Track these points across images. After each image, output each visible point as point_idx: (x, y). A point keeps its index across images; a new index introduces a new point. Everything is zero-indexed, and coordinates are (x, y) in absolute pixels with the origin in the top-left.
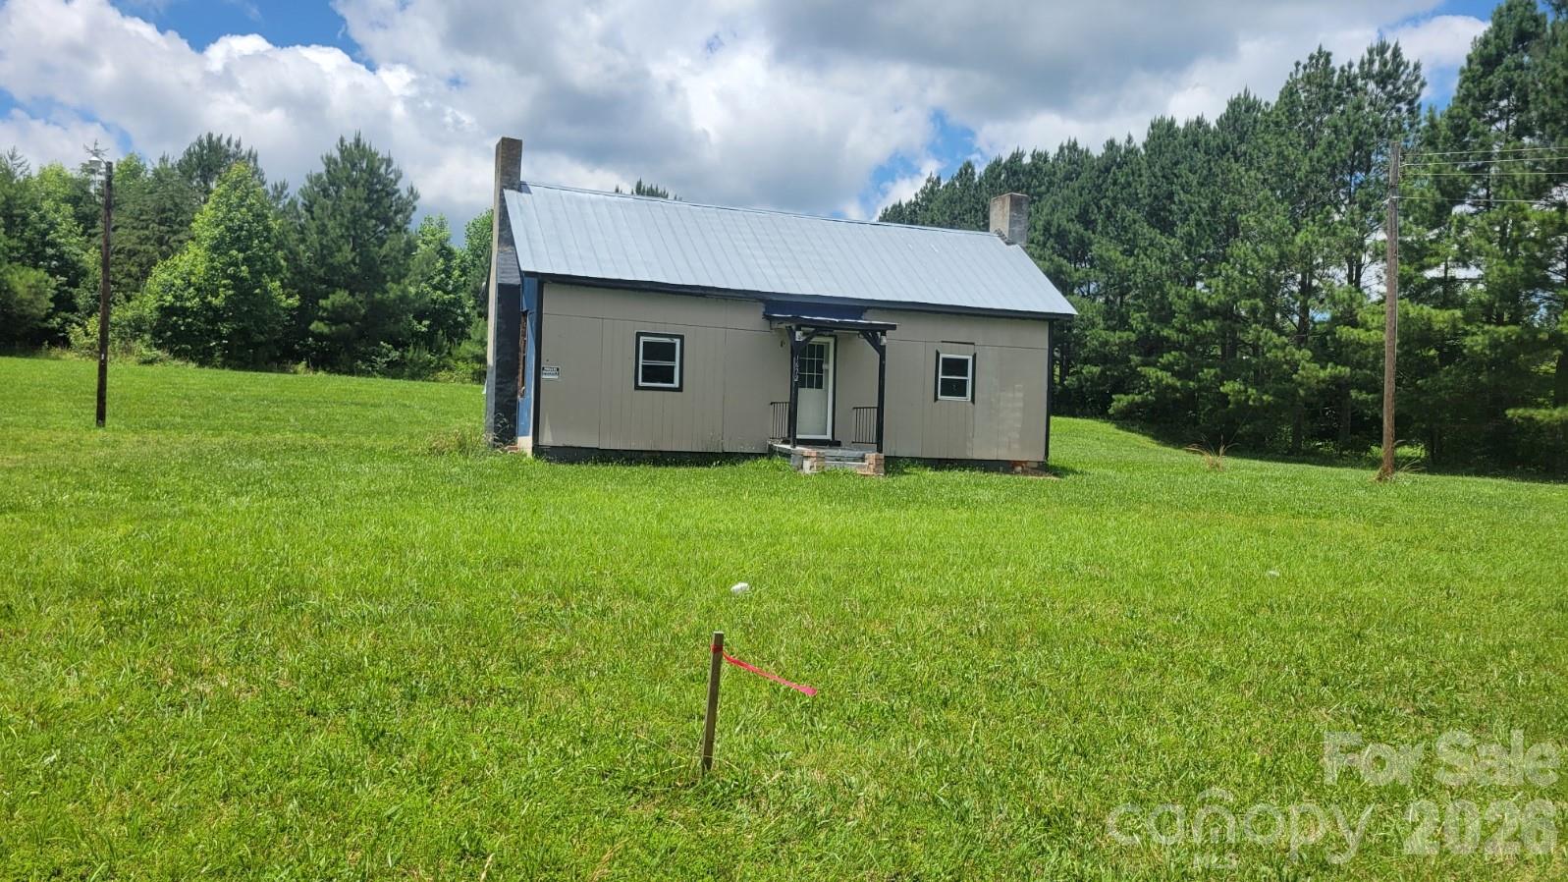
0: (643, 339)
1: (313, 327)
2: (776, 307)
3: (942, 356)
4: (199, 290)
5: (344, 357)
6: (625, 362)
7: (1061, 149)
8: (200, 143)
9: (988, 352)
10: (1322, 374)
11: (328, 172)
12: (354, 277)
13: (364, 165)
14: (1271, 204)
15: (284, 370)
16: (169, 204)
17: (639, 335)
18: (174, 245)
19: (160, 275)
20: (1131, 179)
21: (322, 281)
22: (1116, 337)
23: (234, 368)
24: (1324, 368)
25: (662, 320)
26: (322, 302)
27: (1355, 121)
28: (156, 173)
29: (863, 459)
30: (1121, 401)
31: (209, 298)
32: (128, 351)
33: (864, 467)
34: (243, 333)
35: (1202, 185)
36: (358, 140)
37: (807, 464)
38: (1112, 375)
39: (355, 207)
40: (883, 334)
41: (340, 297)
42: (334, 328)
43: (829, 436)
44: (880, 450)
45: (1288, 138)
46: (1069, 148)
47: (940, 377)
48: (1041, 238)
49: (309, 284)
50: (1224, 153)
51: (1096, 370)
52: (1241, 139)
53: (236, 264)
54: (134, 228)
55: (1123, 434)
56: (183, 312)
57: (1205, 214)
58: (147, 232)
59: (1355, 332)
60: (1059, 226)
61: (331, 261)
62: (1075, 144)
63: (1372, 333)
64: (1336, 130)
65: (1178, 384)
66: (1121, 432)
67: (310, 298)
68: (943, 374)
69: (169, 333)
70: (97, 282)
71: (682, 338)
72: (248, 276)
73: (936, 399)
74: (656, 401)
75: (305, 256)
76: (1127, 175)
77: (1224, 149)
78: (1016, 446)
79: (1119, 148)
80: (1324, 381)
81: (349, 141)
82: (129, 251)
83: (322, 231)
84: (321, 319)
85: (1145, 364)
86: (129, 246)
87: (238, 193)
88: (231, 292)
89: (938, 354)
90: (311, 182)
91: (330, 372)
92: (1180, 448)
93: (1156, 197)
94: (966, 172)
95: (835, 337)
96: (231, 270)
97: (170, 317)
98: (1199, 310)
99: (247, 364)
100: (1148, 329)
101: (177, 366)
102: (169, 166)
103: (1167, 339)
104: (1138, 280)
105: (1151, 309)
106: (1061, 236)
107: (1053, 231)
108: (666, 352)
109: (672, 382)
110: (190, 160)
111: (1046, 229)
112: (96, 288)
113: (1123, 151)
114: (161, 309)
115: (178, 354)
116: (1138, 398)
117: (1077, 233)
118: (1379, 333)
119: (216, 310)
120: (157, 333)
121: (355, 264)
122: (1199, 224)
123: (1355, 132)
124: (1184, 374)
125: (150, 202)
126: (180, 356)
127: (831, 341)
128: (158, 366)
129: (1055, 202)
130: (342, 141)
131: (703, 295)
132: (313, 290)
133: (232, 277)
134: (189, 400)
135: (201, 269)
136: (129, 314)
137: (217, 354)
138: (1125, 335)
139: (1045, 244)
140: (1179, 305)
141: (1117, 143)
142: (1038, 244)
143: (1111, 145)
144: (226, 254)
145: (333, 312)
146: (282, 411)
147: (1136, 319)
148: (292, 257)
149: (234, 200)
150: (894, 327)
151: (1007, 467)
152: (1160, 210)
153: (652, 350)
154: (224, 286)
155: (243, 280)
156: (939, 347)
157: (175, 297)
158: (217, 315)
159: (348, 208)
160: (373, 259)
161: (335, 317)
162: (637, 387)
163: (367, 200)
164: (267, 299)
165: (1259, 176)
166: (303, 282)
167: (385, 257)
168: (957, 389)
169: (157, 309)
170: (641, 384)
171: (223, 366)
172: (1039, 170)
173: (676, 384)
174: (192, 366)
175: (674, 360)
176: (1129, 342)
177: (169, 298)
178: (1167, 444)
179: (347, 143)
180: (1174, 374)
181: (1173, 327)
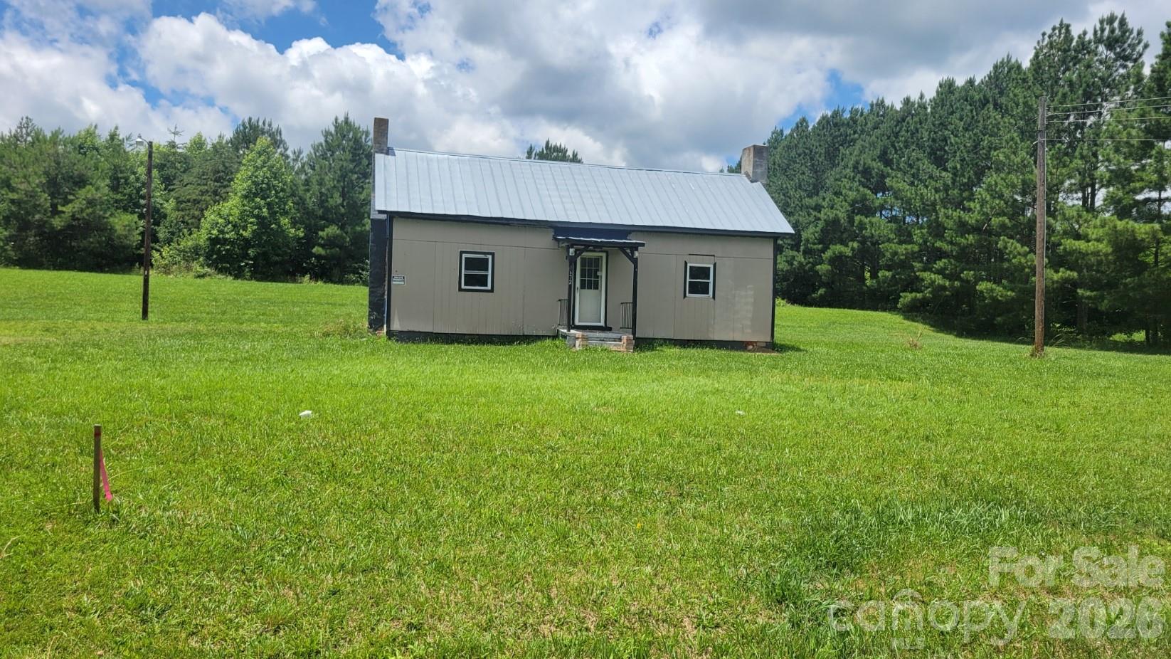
0: (464, 256)
1: (314, 250)
2: (562, 231)
3: (689, 265)
4: (234, 226)
5: (336, 271)
6: (451, 271)
7: (872, 105)
8: (244, 125)
9: (725, 262)
10: (1056, 277)
11: (326, 141)
12: (343, 215)
13: (351, 136)
14: (1016, 143)
15: (294, 281)
16: (221, 168)
17: (461, 253)
18: (224, 195)
19: (210, 216)
20: (919, 126)
21: (322, 218)
22: (902, 249)
23: (258, 280)
24: (1057, 272)
25: (478, 242)
26: (321, 233)
27: (1085, 77)
28: (214, 147)
29: (620, 340)
30: (907, 297)
31: (241, 231)
32: (188, 269)
33: (620, 345)
34: (264, 255)
35: (966, 129)
36: (347, 119)
37: (577, 343)
38: (901, 279)
39: (342, 166)
40: (637, 250)
41: (332, 230)
42: (328, 251)
43: (602, 324)
44: (634, 333)
45: (1033, 91)
46: (877, 104)
47: (688, 280)
48: (852, 174)
49: (311, 220)
50: (984, 105)
51: (889, 274)
52: (1001, 93)
53: (260, 208)
54: (199, 184)
55: (907, 323)
56: (225, 242)
57: (968, 152)
58: (206, 187)
59: (1077, 243)
60: (865, 164)
61: (326, 204)
62: (883, 102)
63: (1090, 244)
64: (1071, 84)
65: (947, 283)
66: (906, 322)
67: (312, 231)
68: (691, 278)
69: (215, 256)
70: (172, 222)
71: (493, 254)
72: (268, 216)
73: (685, 296)
74: (475, 299)
75: (311, 200)
76: (916, 123)
77: (985, 102)
78: (749, 331)
79: (913, 104)
80: (1057, 282)
81: (341, 119)
82: (194, 200)
83: (321, 183)
84: (320, 245)
85: (924, 270)
86: (194, 197)
87: (263, 158)
88: (255, 227)
89: (686, 264)
90: (314, 149)
91: (325, 282)
92: (950, 334)
93: (934, 140)
94: (802, 125)
95: (607, 252)
96: (256, 212)
97: (215, 245)
98: (963, 227)
99: (268, 277)
100: (925, 242)
101: (220, 279)
102: (224, 142)
103: (939, 249)
104: (917, 205)
105: (929, 227)
106: (866, 172)
107: (860, 169)
108: (482, 264)
109: (486, 285)
110: (238, 137)
111: (855, 167)
112: (171, 226)
113: (916, 106)
114: (210, 239)
115: (221, 271)
116: (919, 295)
117: (878, 169)
118: (1096, 243)
119: (246, 240)
120: (208, 257)
121: (343, 207)
122: (963, 160)
123: (1084, 85)
124: (952, 277)
125: (209, 166)
126: (222, 272)
127: (604, 255)
128: (207, 279)
129: (863, 146)
130: (336, 119)
131: (508, 224)
132: (315, 225)
133: (257, 217)
134: (216, 302)
135: (236, 212)
136: (190, 243)
137: (247, 270)
138: (909, 247)
139: (854, 178)
140: (949, 224)
141: (912, 100)
142: (849, 178)
143: (907, 101)
144: (253, 200)
145: (327, 240)
146: (276, 309)
147: (917, 235)
148: (301, 203)
149: (259, 162)
150: (643, 245)
151: (741, 346)
152: (937, 150)
153: (471, 263)
154: (251, 223)
155: (264, 218)
156: (687, 258)
157: (218, 231)
158: (247, 243)
159: (338, 167)
160: (355, 202)
161: (330, 243)
162: (460, 289)
163: (352, 161)
164: (281, 231)
165: (1012, 121)
166: (308, 219)
167: (364, 200)
168: (703, 289)
169: (207, 239)
170: (463, 287)
171: (251, 278)
172: (855, 122)
173: (489, 287)
174: (230, 278)
175: (487, 270)
176: (913, 253)
177: (215, 232)
178: (941, 331)
179: (339, 121)
180: (945, 277)
181: (946, 240)
